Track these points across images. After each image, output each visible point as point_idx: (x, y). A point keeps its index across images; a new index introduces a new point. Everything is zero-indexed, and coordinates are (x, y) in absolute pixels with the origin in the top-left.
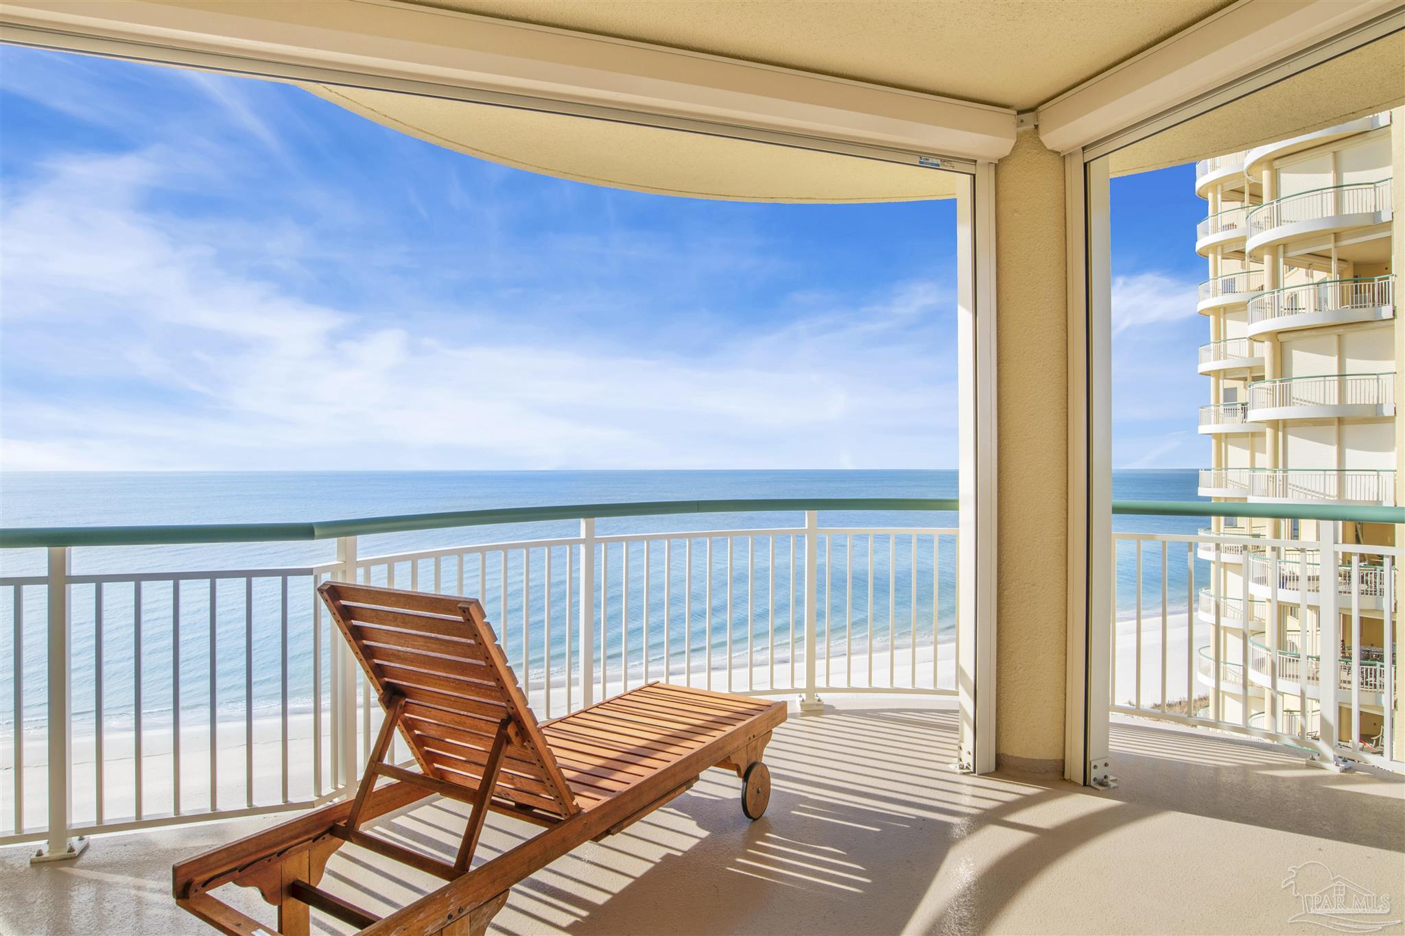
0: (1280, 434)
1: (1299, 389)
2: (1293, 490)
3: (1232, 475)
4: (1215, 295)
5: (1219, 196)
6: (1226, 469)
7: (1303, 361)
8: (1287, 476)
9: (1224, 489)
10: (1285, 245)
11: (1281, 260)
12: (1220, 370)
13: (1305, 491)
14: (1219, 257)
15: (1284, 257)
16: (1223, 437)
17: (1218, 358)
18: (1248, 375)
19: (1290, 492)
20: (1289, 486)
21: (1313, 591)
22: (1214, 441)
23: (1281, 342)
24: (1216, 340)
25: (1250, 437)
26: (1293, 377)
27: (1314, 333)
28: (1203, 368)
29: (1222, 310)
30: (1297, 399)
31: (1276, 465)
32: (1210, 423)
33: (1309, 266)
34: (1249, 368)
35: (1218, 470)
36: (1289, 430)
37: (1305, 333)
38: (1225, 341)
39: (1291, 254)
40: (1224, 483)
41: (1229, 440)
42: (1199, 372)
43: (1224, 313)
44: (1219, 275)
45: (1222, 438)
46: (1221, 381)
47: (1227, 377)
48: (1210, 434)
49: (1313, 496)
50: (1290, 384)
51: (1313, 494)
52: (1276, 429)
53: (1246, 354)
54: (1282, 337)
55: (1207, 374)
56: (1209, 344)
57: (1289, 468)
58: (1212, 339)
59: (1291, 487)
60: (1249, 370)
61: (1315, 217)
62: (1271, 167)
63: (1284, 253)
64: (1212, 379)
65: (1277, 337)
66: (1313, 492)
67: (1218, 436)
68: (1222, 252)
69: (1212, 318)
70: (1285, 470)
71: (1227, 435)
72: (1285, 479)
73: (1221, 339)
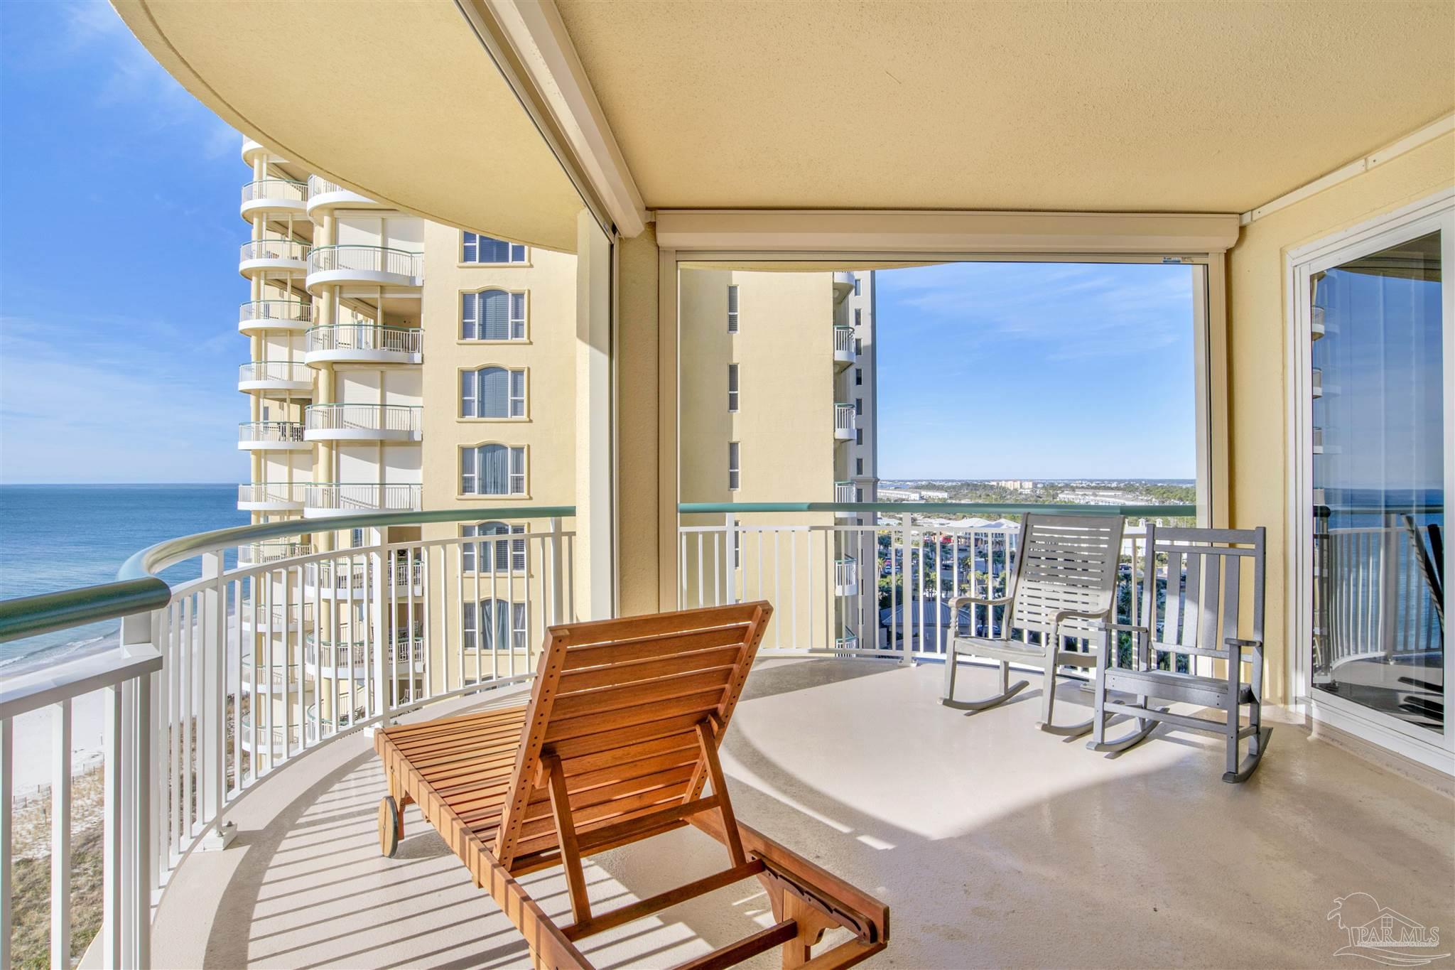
0: (334, 452)
1: (349, 414)
2: (344, 501)
3: (271, 489)
4: (258, 317)
5: (264, 224)
6: (266, 483)
7: (353, 390)
8: (339, 489)
9: (263, 503)
10: (341, 287)
11: (337, 299)
12: (260, 389)
13: (355, 503)
14: (262, 282)
15: (340, 297)
16: (263, 453)
17: (259, 378)
18: (287, 397)
19: (342, 503)
20: (341, 498)
21: (358, 587)
22: (253, 457)
23: (335, 372)
24: (258, 360)
25: (288, 454)
26: (345, 403)
27: (362, 367)
28: (243, 385)
29: (264, 332)
30: (348, 423)
31: (330, 479)
32: (250, 440)
33: (355, 309)
34: (288, 390)
35: (258, 485)
36: (342, 449)
37: (356, 366)
38: (266, 362)
39: (345, 295)
40: (263, 497)
41: (268, 456)
42: (240, 389)
43: (266, 336)
44: (262, 299)
45: (262, 455)
46: (261, 400)
47: (267, 397)
48: (250, 450)
49: (360, 506)
50: (342, 410)
51: (360, 504)
52: (331, 448)
53: (286, 377)
54: (336, 367)
55: (248, 392)
56: (250, 363)
57: (341, 482)
58: (253, 359)
59: (343, 499)
60: (287, 392)
61: (369, 269)
62: (331, 215)
63: (340, 293)
64: (253, 398)
65: (332, 367)
66: (360, 502)
67: (257, 453)
68: (265, 277)
69: (253, 339)
70: (338, 484)
71: (266, 451)
72: (338, 492)
73: (262, 359)
